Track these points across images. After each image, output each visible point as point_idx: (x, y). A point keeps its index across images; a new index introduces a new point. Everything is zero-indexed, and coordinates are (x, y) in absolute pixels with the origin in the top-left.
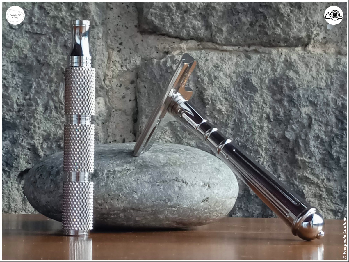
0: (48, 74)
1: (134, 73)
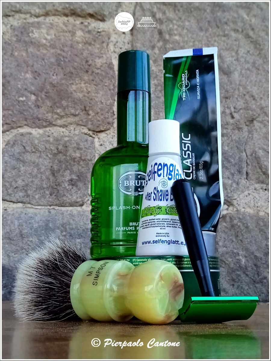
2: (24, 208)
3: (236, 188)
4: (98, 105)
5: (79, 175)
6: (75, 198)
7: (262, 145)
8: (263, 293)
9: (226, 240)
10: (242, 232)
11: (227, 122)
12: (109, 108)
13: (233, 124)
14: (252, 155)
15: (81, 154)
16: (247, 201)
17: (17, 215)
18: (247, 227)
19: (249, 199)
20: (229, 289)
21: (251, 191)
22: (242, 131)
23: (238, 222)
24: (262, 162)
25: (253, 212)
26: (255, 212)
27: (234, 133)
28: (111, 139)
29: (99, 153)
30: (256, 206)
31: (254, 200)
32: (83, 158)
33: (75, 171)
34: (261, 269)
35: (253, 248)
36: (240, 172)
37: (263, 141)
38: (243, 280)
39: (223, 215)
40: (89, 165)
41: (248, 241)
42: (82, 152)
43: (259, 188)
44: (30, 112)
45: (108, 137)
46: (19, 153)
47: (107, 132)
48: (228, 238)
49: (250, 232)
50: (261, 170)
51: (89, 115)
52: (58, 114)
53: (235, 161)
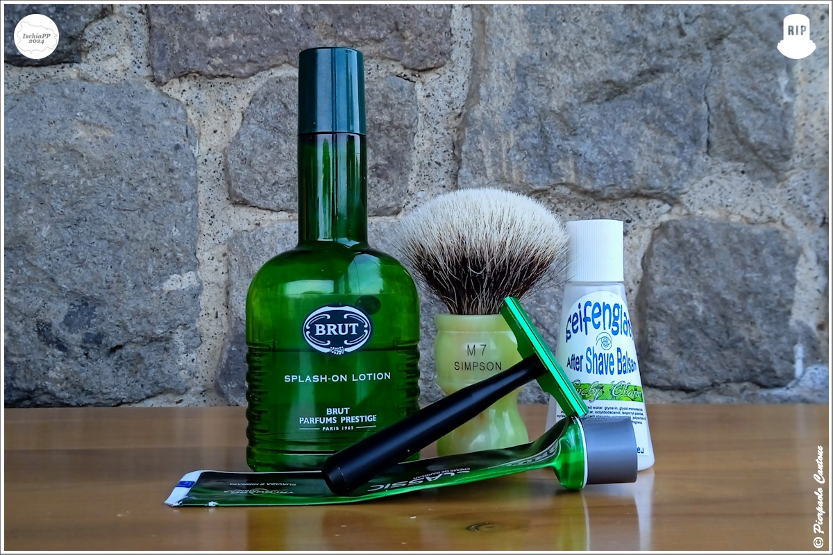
0: (136, 250)
1: (226, 245)
2: (292, 220)
3: (687, 171)
4: (420, 17)
5: (389, 155)
6: (383, 200)
7: (740, 87)
8: (735, 367)
9: (667, 270)
10: (699, 256)
11: (671, 44)
12: (442, 24)
13: (683, 47)
14: (718, 107)
15: (391, 115)
16: (707, 196)
17: (280, 235)
18: (708, 246)
19: (712, 192)
20: (674, 361)
21: (716, 175)
22: (701, 62)
23: (691, 236)
24: (738, 121)
25: (718, 216)
26: (723, 215)
27: (683, 65)
28: (446, 84)
29: (425, 111)
30: (724, 205)
31: (720, 193)
32: (396, 123)
33: (381, 149)
34: (734, 323)
35: (719, 285)
36: (695, 141)
37: (740, 78)
38: (700, 344)
39: (661, 222)
40: (408, 136)
41: (709, 272)
42: (393, 111)
43: (731, 169)
44: (292, 38)
45: (441, 79)
46: (276, 117)
47: (438, 71)
48: (672, 267)
49: (712, 255)
50: (737, 135)
51: (404, 38)
52: (345, 39)
53: (687, 120)
